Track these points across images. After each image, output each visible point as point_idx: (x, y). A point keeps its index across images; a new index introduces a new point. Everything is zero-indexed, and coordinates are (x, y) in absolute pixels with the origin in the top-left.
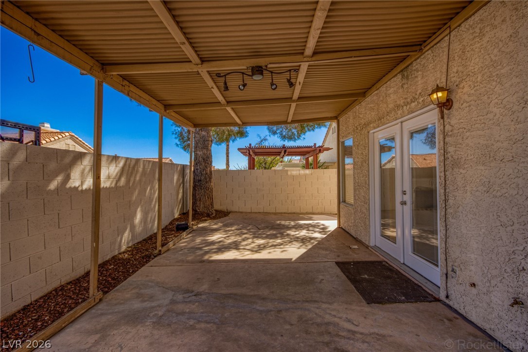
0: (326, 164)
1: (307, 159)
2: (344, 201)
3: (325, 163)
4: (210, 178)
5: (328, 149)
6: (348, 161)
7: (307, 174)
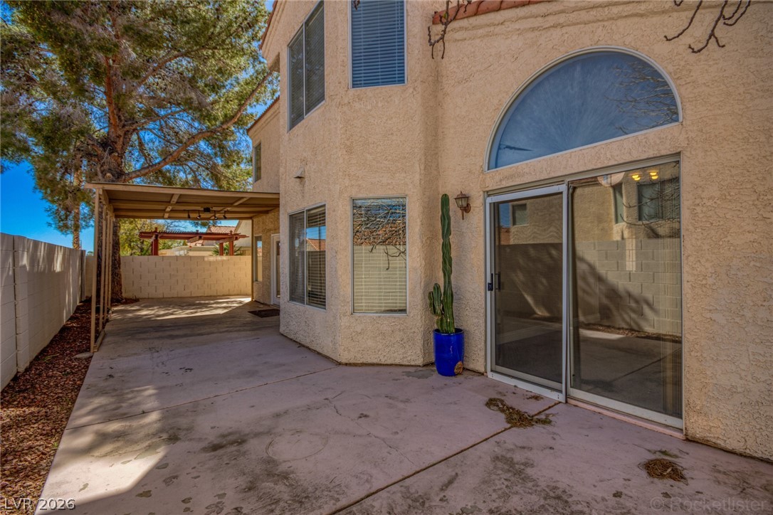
0: (242, 249)
1: (221, 245)
2: (257, 280)
3: (241, 247)
4: (119, 264)
5: (244, 236)
6: (260, 244)
7: (224, 260)
